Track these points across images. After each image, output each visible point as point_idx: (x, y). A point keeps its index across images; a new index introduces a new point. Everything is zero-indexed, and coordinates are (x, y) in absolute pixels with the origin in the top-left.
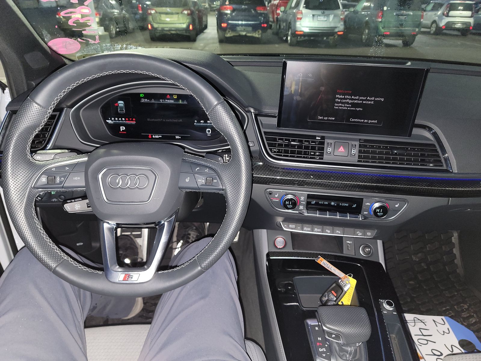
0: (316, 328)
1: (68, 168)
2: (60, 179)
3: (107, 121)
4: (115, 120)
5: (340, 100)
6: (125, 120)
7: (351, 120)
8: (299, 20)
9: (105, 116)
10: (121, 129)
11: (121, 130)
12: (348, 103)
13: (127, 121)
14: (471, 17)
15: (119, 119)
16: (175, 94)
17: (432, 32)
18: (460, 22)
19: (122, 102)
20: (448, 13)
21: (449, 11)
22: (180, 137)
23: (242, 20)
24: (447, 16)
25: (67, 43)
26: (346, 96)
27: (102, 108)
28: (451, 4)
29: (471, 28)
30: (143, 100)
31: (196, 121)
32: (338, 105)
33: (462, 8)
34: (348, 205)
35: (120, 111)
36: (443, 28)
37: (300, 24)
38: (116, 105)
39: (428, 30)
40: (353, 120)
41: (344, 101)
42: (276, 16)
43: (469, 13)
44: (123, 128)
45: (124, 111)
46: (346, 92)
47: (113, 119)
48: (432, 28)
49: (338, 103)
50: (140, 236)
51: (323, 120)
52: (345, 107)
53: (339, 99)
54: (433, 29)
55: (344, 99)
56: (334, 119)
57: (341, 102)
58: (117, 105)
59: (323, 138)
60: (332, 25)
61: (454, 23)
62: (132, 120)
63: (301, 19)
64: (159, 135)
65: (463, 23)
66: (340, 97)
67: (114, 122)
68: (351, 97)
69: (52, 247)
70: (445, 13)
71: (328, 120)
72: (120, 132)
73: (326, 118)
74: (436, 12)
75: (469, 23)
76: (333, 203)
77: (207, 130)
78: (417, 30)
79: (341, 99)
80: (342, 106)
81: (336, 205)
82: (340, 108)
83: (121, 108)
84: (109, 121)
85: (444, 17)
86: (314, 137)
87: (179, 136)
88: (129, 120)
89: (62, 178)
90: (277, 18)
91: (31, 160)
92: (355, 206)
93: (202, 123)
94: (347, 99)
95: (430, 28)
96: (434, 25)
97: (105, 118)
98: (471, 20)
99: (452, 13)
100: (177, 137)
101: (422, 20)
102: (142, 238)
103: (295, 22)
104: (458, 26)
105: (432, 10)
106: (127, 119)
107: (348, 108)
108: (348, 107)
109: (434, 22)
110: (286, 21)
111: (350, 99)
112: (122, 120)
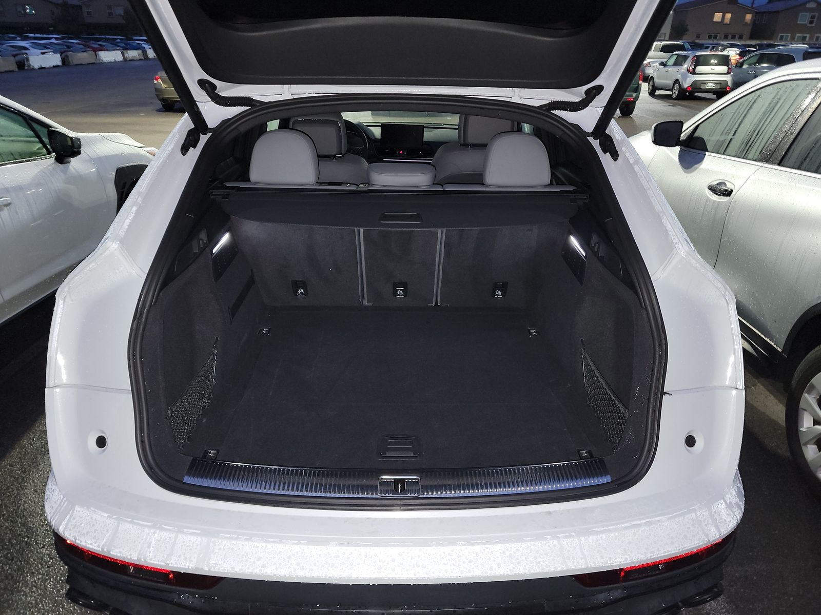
14: (728, 73)
17: (674, 96)
18: (711, 81)
20: (694, 69)
21: (695, 66)
24: (694, 73)
28: (698, 56)
29: (728, 89)
33: (716, 62)
36: (688, 89)
39: (670, 93)
43: (724, 69)
54: (676, 91)
61: (703, 83)
65: (717, 82)
70: (691, 68)
74: (679, 68)
75: (725, 82)
85: (689, 74)
95: (671, 90)
96: (677, 86)
98: (728, 78)
99: (700, 69)
104: (710, 86)
105: (675, 64)
109: (677, 81)
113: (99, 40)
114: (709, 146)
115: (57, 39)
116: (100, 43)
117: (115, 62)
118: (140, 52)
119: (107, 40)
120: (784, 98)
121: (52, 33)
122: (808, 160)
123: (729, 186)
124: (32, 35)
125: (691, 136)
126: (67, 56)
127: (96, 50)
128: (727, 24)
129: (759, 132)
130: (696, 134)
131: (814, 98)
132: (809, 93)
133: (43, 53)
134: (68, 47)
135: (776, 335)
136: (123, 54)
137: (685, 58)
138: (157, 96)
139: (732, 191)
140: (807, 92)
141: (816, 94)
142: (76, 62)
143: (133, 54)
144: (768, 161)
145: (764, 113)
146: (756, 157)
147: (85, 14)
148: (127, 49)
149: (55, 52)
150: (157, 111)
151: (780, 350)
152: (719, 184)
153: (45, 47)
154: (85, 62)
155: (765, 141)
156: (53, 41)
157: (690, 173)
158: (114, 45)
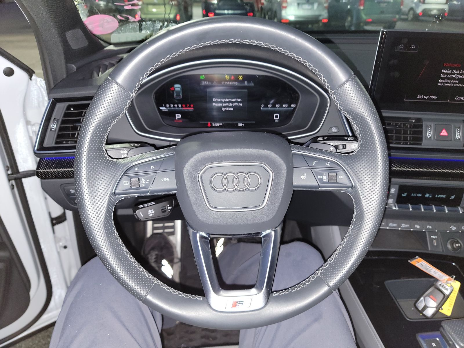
0: (433, 344)
1: (154, 167)
2: (146, 181)
3: (161, 108)
4: (170, 107)
5: (445, 76)
6: (182, 107)
7: (457, 98)
8: (284, 9)
9: (159, 102)
10: (177, 117)
11: (177, 119)
12: (455, 79)
13: (184, 107)
14: (446, 3)
15: (175, 106)
16: (240, 75)
17: (410, 19)
18: (435, 9)
19: (179, 86)
22: (243, 125)
23: (228, 9)
24: (424, 3)
25: (105, 21)
26: (453, 71)
27: (156, 93)
29: (446, 14)
30: (203, 83)
31: (262, 106)
32: (443, 81)
34: (446, 196)
35: (176, 96)
36: (420, 15)
37: (286, 13)
38: (172, 89)
39: (406, 17)
40: (459, 98)
41: (451, 76)
42: (260, 6)
44: (179, 116)
45: (180, 96)
46: (454, 66)
47: (168, 105)
48: (409, 15)
49: (443, 78)
50: (173, 233)
51: (423, 99)
52: (451, 83)
53: (445, 74)
54: (411, 16)
55: (452, 74)
56: (436, 97)
57: (447, 78)
58: (174, 90)
59: (419, 120)
60: (317, 13)
61: (430, 10)
62: (190, 107)
63: (286, 7)
64: (219, 123)
65: (439, 10)
66: (446, 72)
67: (169, 110)
68: (460, 72)
69: (138, 268)
71: (429, 99)
72: (175, 121)
73: (427, 97)
75: (443, 10)
76: (427, 195)
77: (275, 115)
78: (397, 16)
79: (447, 74)
80: (447, 83)
81: (431, 197)
82: (445, 85)
83: (178, 92)
84: (163, 109)
85: (421, 4)
86: (407, 119)
87: (243, 123)
88: (186, 107)
89: (148, 180)
90: (262, 8)
91: (108, 159)
92: (453, 197)
93: (269, 107)
94: (454, 74)
95: (407, 15)
96: (411, 12)
97: (159, 104)
98: (446, 7)
100: (240, 125)
101: (402, 7)
102: (175, 236)
103: (281, 11)
104: (434, 12)
106: (184, 105)
107: (455, 85)
108: (454, 83)
109: (412, 9)
110: (270, 10)
111: (457, 74)
112: (178, 107)
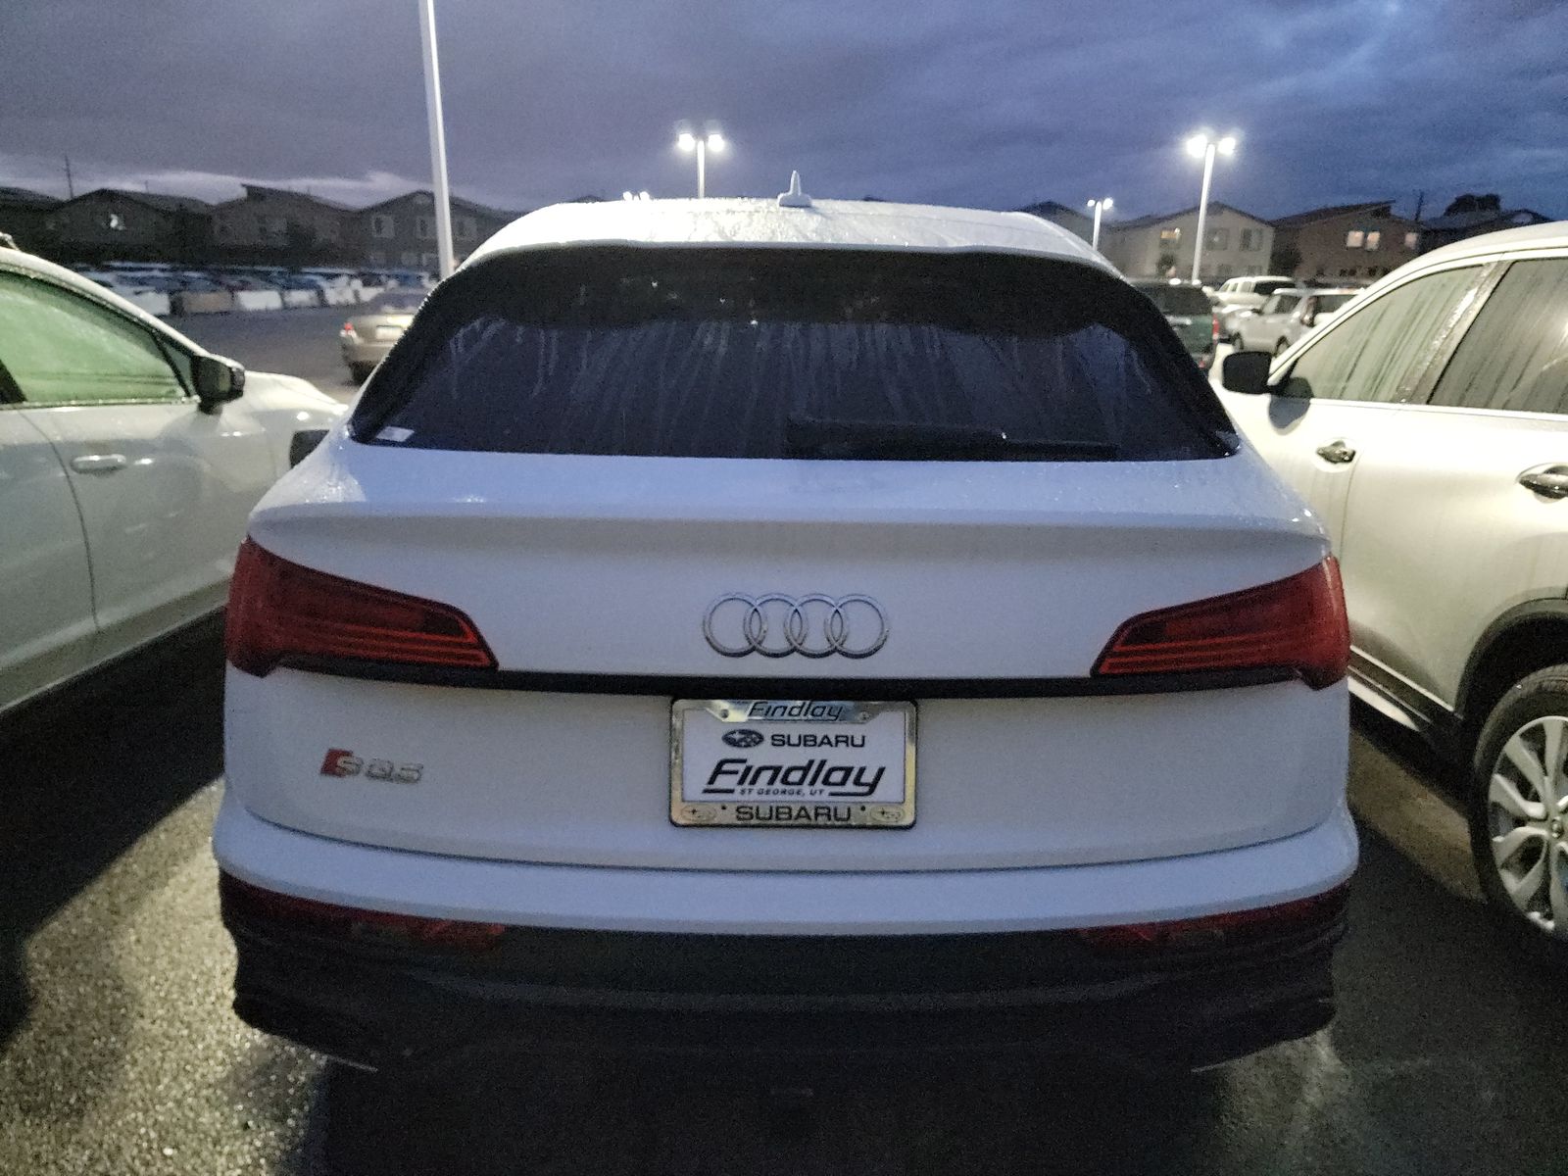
113: (241, 272)
114: (1316, 390)
115: (163, 270)
116: (243, 278)
117: (267, 311)
118: (313, 293)
119: (255, 273)
120: (1431, 299)
121: (156, 260)
122: (1472, 390)
123: (1348, 448)
124: (117, 264)
125: (1286, 379)
126: (180, 299)
127: (232, 290)
128: (1370, 252)
129: (1394, 355)
130: (1295, 374)
131: (1477, 294)
132: (1468, 289)
133: (137, 293)
134: (184, 283)
135: (1442, 683)
136: (282, 296)
137: (1295, 300)
138: (346, 358)
139: (1354, 453)
140: (1465, 287)
141: (1480, 288)
142: (195, 309)
143: (299, 297)
144: (1411, 400)
145: (1400, 329)
146: (1391, 397)
147: (216, 229)
148: (289, 288)
149: (159, 291)
150: (343, 384)
151: (1450, 708)
152: (1336, 444)
153: (141, 282)
154: (212, 309)
155: (1403, 369)
156: (156, 273)
157: (1286, 434)
158: (267, 281)
